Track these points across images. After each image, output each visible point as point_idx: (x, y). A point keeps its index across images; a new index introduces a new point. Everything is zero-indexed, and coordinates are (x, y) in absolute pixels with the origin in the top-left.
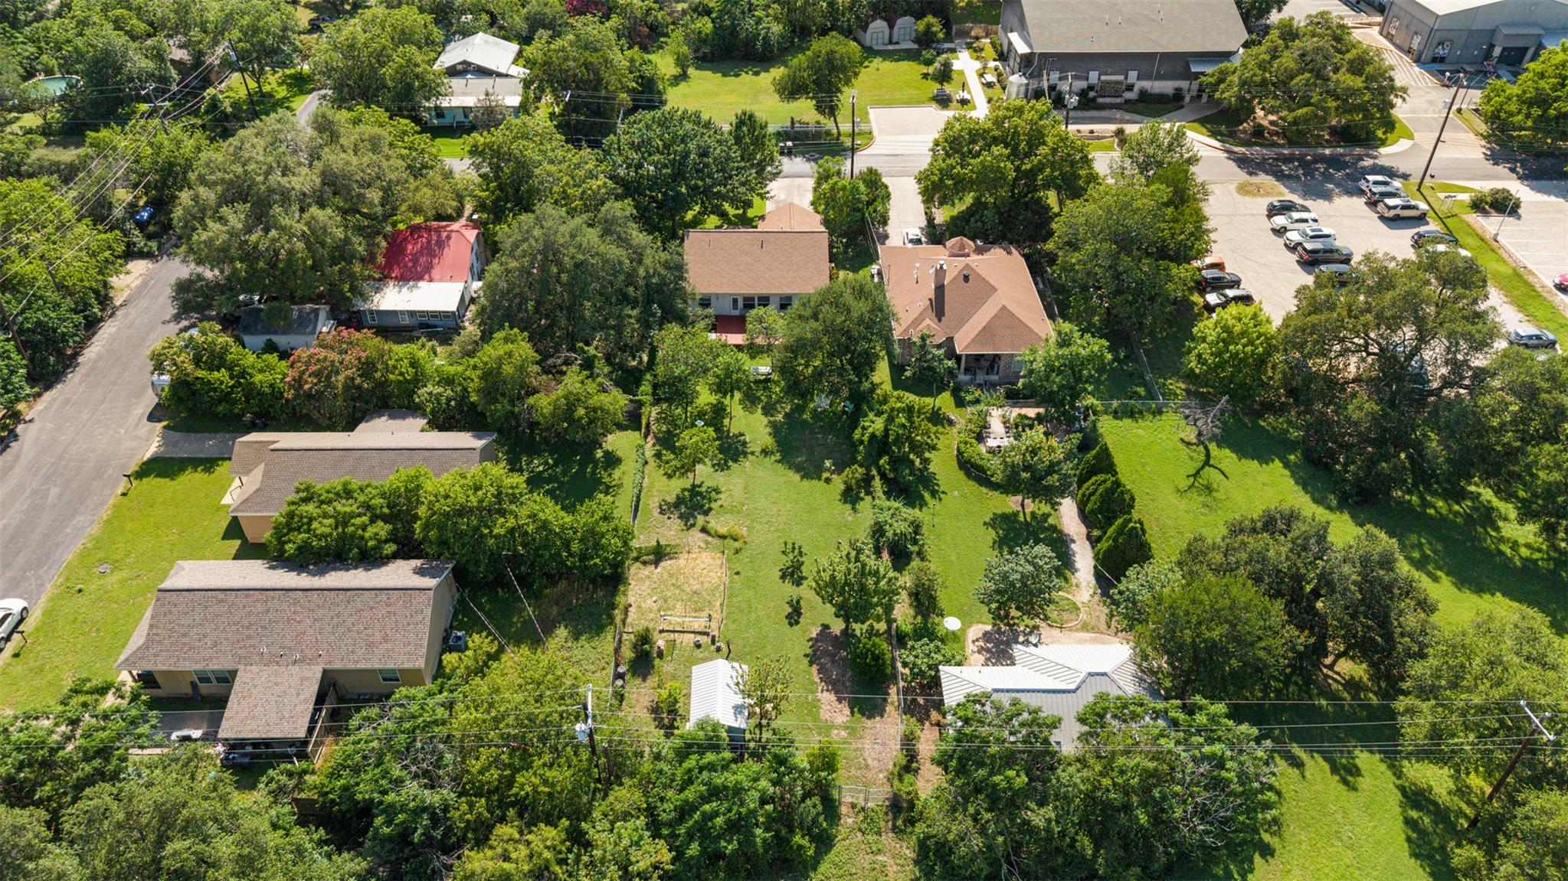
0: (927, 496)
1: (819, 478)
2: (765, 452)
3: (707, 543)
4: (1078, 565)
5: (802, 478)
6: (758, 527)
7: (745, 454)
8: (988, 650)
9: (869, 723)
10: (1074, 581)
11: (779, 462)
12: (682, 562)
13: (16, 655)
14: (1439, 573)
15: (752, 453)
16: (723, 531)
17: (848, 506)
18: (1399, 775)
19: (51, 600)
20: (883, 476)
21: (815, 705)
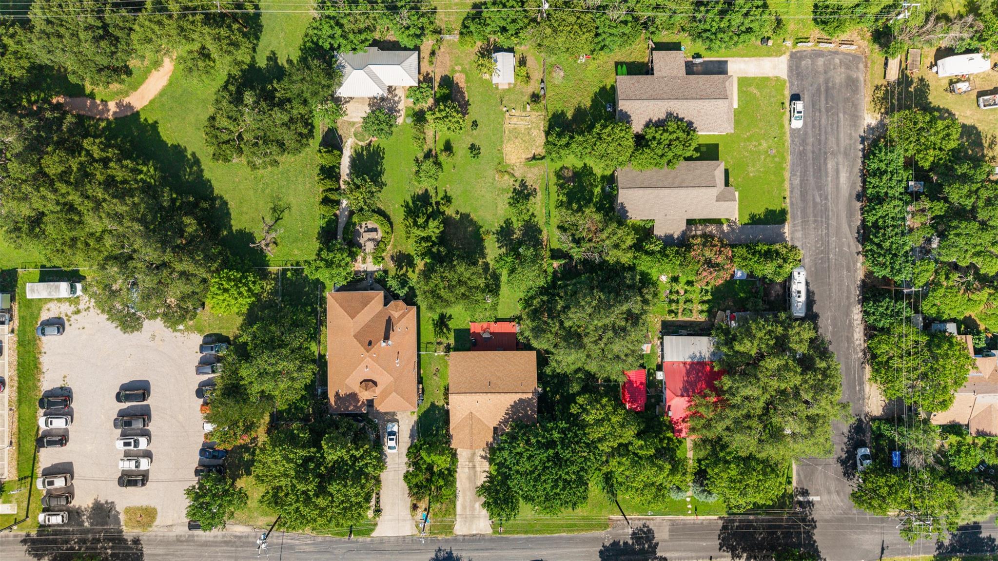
0: (411, 204)
1: (461, 214)
2: (488, 232)
3: (513, 169)
4: (348, 160)
5: (469, 215)
6: (491, 181)
7: (497, 233)
8: (396, 111)
9: (447, 73)
10: (353, 150)
11: (481, 227)
12: (524, 156)
13: (783, 103)
14: (189, 157)
15: (494, 234)
16: (506, 177)
17: (448, 194)
18: (253, 58)
19: (785, 133)
20: (431, 204)
21: (467, 81)
